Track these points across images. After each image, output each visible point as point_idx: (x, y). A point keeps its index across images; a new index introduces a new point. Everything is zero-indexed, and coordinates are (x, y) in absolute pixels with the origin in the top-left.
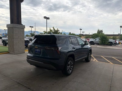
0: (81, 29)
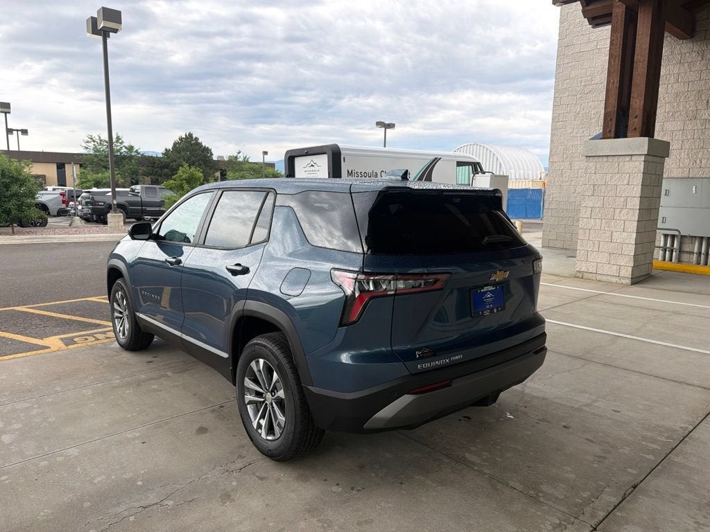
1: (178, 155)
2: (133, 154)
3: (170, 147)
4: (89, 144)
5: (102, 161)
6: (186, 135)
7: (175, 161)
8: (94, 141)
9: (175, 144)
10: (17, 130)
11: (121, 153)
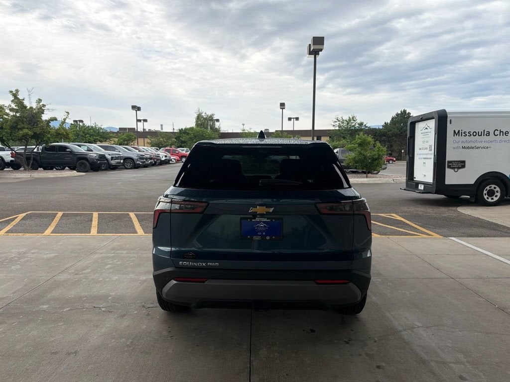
0: (136, 108)
1: (394, 126)
2: (363, 127)
3: (389, 121)
4: (336, 123)
5: (343, 133)
6: (401, 112)
7: (391, 131)
8: (339, 121)
9: (393, 119)
10: (294, 118)
11: (355, 128)
